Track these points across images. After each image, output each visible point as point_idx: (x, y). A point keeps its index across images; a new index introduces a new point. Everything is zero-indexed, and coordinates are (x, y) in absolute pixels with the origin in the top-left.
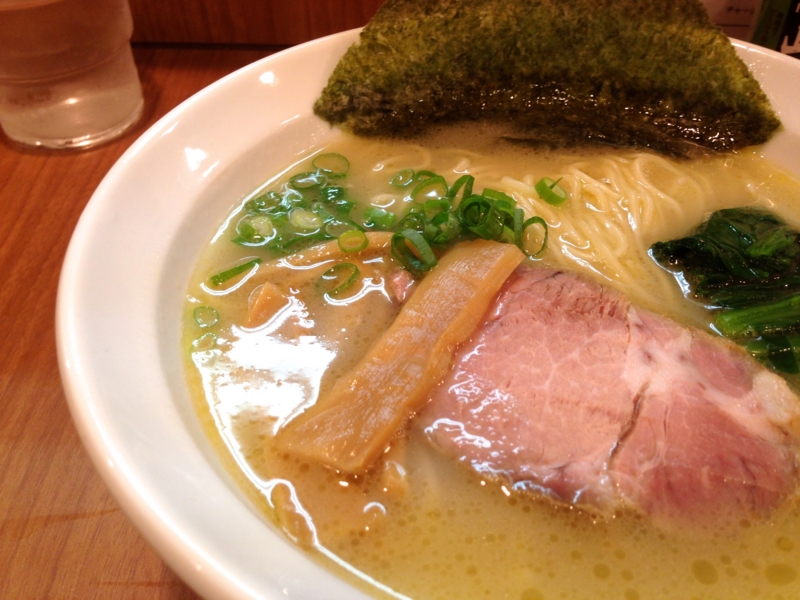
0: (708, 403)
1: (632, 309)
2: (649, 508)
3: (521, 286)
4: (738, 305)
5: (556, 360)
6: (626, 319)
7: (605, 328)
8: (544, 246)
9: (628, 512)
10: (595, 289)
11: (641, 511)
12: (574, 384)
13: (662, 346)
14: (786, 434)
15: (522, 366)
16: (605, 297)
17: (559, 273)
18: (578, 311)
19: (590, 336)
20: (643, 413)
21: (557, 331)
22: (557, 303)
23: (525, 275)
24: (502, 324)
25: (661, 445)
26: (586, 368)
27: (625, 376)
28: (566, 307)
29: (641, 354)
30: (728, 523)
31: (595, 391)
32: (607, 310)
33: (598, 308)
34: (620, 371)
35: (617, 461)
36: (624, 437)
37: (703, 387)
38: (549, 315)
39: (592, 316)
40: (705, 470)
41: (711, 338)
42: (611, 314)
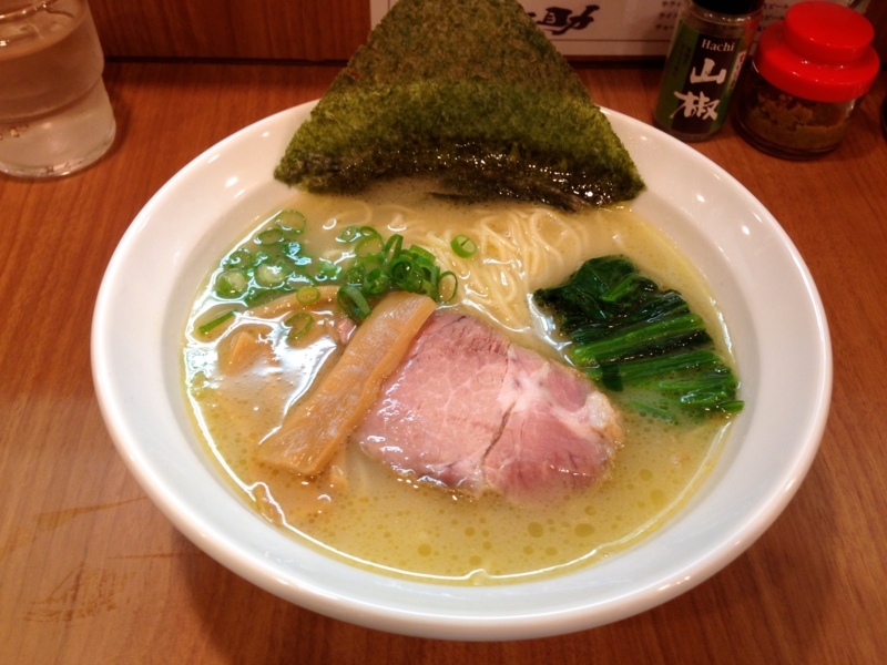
0: (552, 417)
1: (512, 347)
2: (506, 489)
3: (434, 329)
4: (588, 340)
5: (454, 388)
6: (506, 354)
7: (491, 362)
8: (455, 294)
9: (492, 493)
10: (487, 331)
11: (501, 492)
12: (464, 406)
13: (529, 375)
14: (602, 437)
15: (430, 393)
16: (493, 337)
17: (463, 317)
18: (474, 349)
19: (479, 368)
20: (507, 426)
21: (457, 366)
22: (459, 343)
23: (438, 319)
24: (418, 360)
25: (518, 447)
26: (474, 393)
27: (500, 398)
28: (465, 346)
29: (512, 382)
30: (556, 498)
31: (478, 411)
32: (493, 348)
33: (488, 346)
34: (497, 395)
35: (487, 460)
36: (495, 442)
37: (551, 405)
38: (452, 353)
39: (483, 352)
40: (545, 463)
41: (563, 367)
42: (496, 351)
